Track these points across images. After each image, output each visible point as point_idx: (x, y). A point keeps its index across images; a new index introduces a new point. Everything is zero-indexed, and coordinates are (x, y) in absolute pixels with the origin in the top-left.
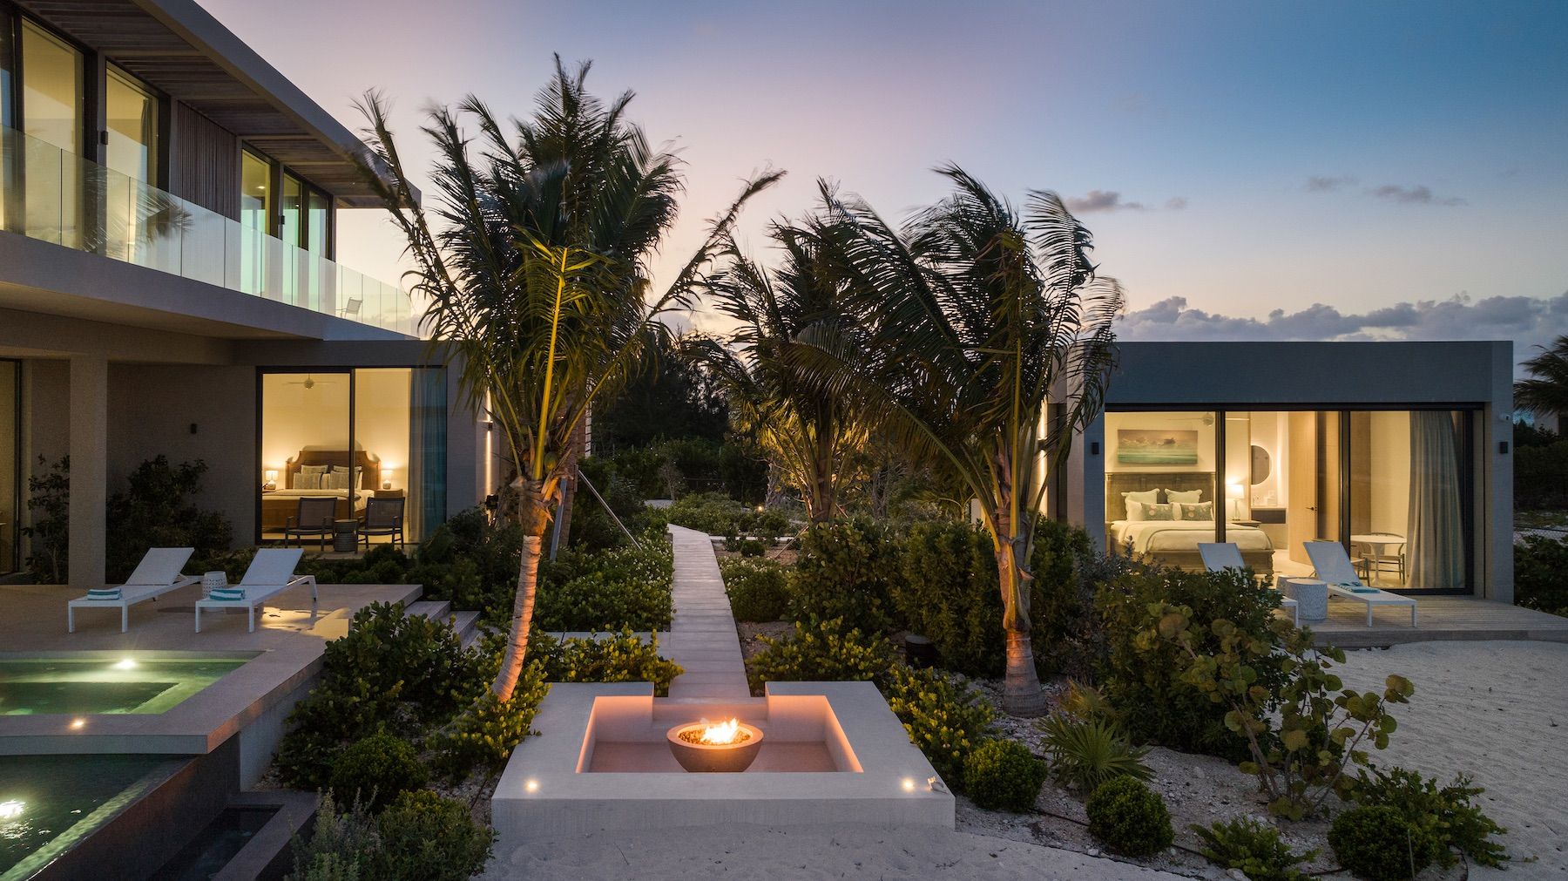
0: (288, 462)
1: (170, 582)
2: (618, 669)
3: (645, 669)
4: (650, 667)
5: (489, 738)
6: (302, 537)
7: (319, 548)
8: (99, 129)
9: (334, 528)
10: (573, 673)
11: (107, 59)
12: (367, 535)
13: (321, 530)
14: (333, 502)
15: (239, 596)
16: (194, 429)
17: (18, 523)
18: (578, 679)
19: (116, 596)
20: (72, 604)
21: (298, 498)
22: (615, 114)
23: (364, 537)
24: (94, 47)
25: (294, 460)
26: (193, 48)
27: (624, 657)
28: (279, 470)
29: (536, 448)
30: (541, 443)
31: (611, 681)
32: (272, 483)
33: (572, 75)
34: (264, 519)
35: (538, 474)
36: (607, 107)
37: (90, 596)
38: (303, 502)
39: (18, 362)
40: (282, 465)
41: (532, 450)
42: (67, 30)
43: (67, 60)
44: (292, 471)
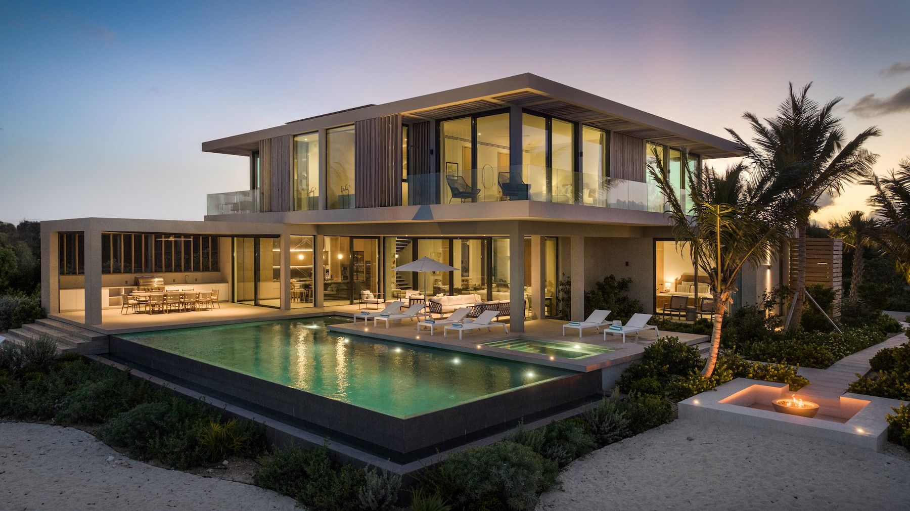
0: (676, 280)
1: (600, 322)
2: (772, 376)
3: (787, 379)
4: (789, 378)
5: (690, 386)
6: (672, 313)
7: (678, 318)
8: (580, 151)
9: (686, 310)
10: (751, 375)
11: (583, 124)
12: (701, 314)
13: (679, 310)
14: (686, 299)
15: (619, 329)
16: (627, 264)
17: (557, 298)
18: (753, 378)
19: (578, 325)
20: (564, 326)
21: (671, 296)
22: (829, 108)
23: (700, 315)
24: (578, 121)
25: (679, 279)
26: (611, 117)
27: (776, 372)
28: (672, 283)
29: (717, 280)
30: (720, 278)
31: (768, 381)
32: (668, 288)
33: (798, 95)
34: (657, 304)
35: (719, 290)
36: (821, 107)
37: (570, 324)
38: (674, 298)
39: (557, 238)
40: (673, 281)
41: (716, 281)
42: (567, 118)
43: (569, 127)
44: (678, 283)
